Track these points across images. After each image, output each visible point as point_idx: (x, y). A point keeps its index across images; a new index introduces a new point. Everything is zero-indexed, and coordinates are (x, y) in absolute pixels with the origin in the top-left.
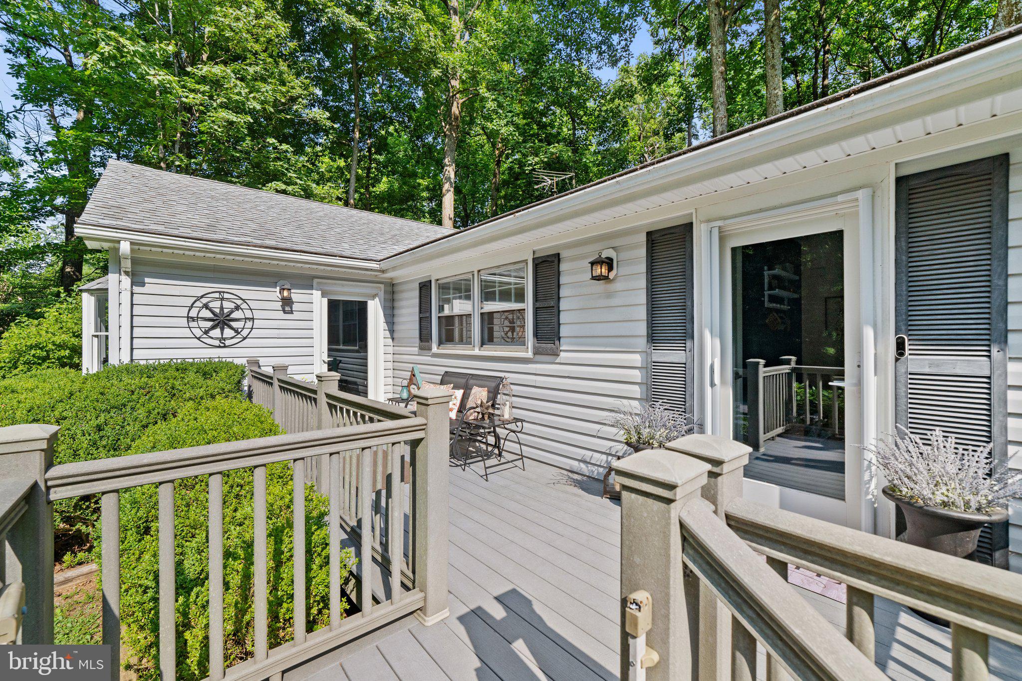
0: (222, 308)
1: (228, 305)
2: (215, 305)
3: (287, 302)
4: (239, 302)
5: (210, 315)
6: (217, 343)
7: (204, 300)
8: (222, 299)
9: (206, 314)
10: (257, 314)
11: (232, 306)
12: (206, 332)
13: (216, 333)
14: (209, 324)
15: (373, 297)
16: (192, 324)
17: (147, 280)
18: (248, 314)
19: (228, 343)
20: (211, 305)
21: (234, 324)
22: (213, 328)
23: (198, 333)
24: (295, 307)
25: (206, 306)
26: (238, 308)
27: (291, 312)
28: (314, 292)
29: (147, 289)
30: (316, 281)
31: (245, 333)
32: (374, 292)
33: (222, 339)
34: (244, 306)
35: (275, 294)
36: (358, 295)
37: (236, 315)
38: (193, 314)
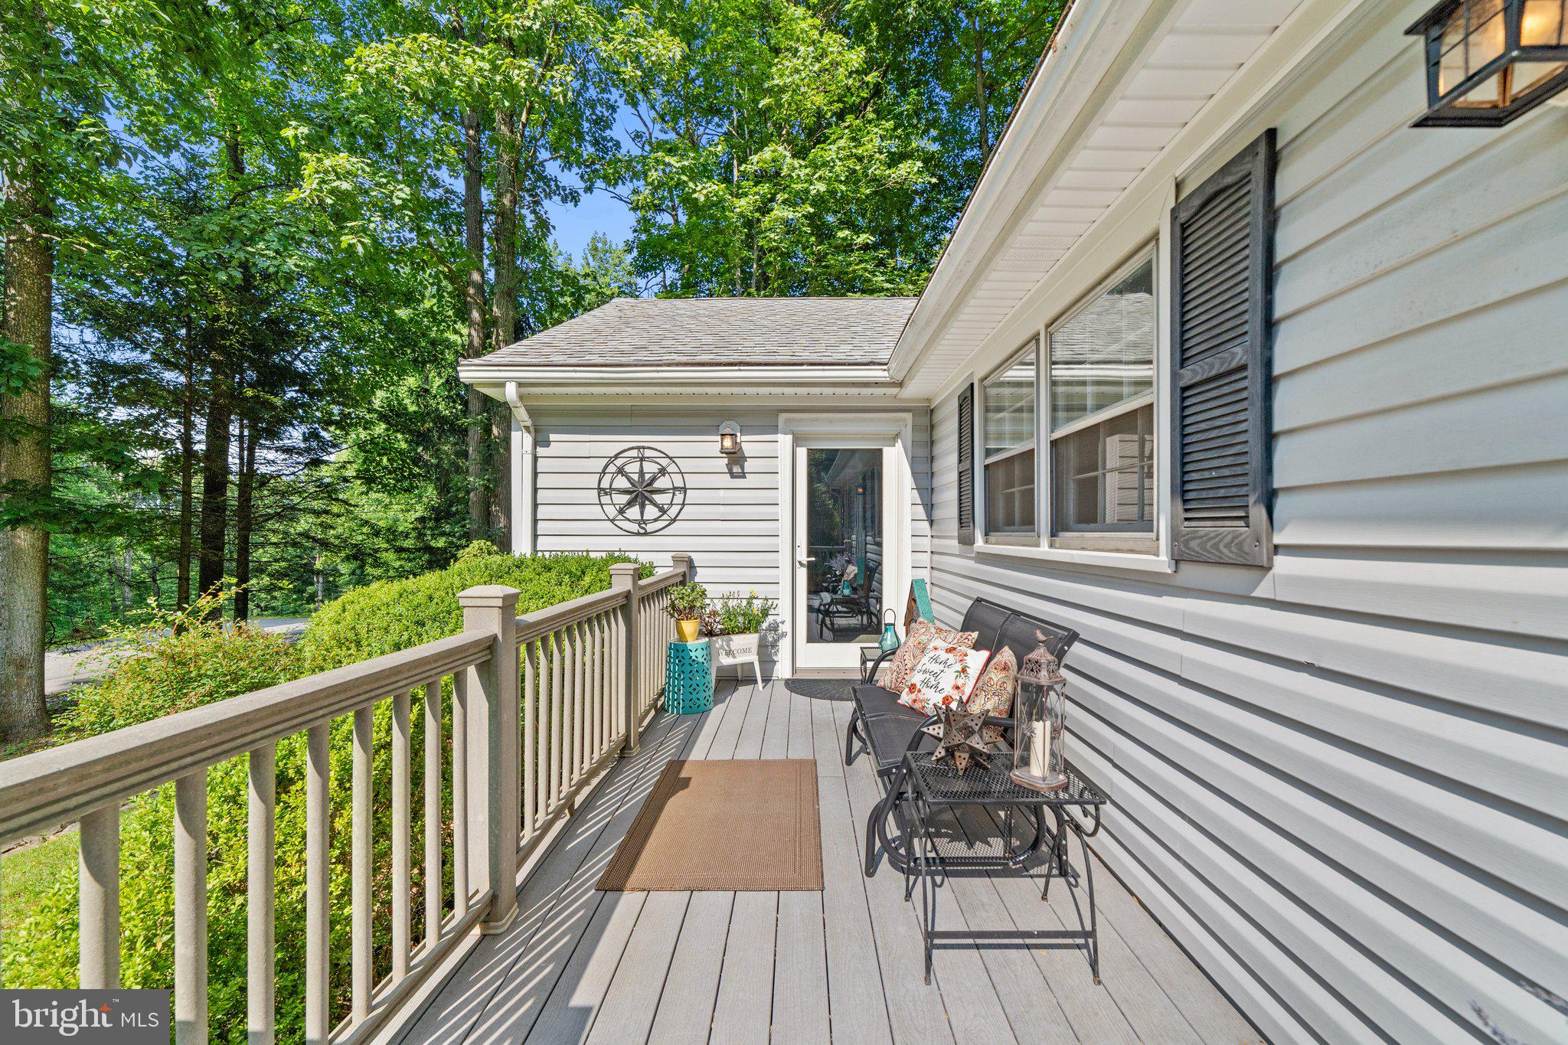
0: (642, 473)
1: (650, 468)
2: (633, 468)
3: (735, 458)
4: (664, 462)
5: (626, 485)
6: (635, 528)
7: (619, 462)
8: (642, 459)
9: (622, 483)
10: (691, 481)
11: (655, 468)
12: (621, 512)
13: (634, 512)
14: (624, 499)
15: (893, 440)
16: (605, 499)
17: (552, 437)
18: (679, 483)
19: (650, 527)
20: (627, 469)
21: (658, 498)
22: (630, 504)
23: (612, 512)
24: (749, 465)
25: (621, 471)
26: (663, 471)
27: (743, 475)
28: (780, 437)
29: (553, 449)
30: (782, 417)
31: (673, 512)
32: (892, 429)
33: (642, 522)
34: (672, 468)
36: (864, 437)
37: (662, 483)
38: (605, 484)
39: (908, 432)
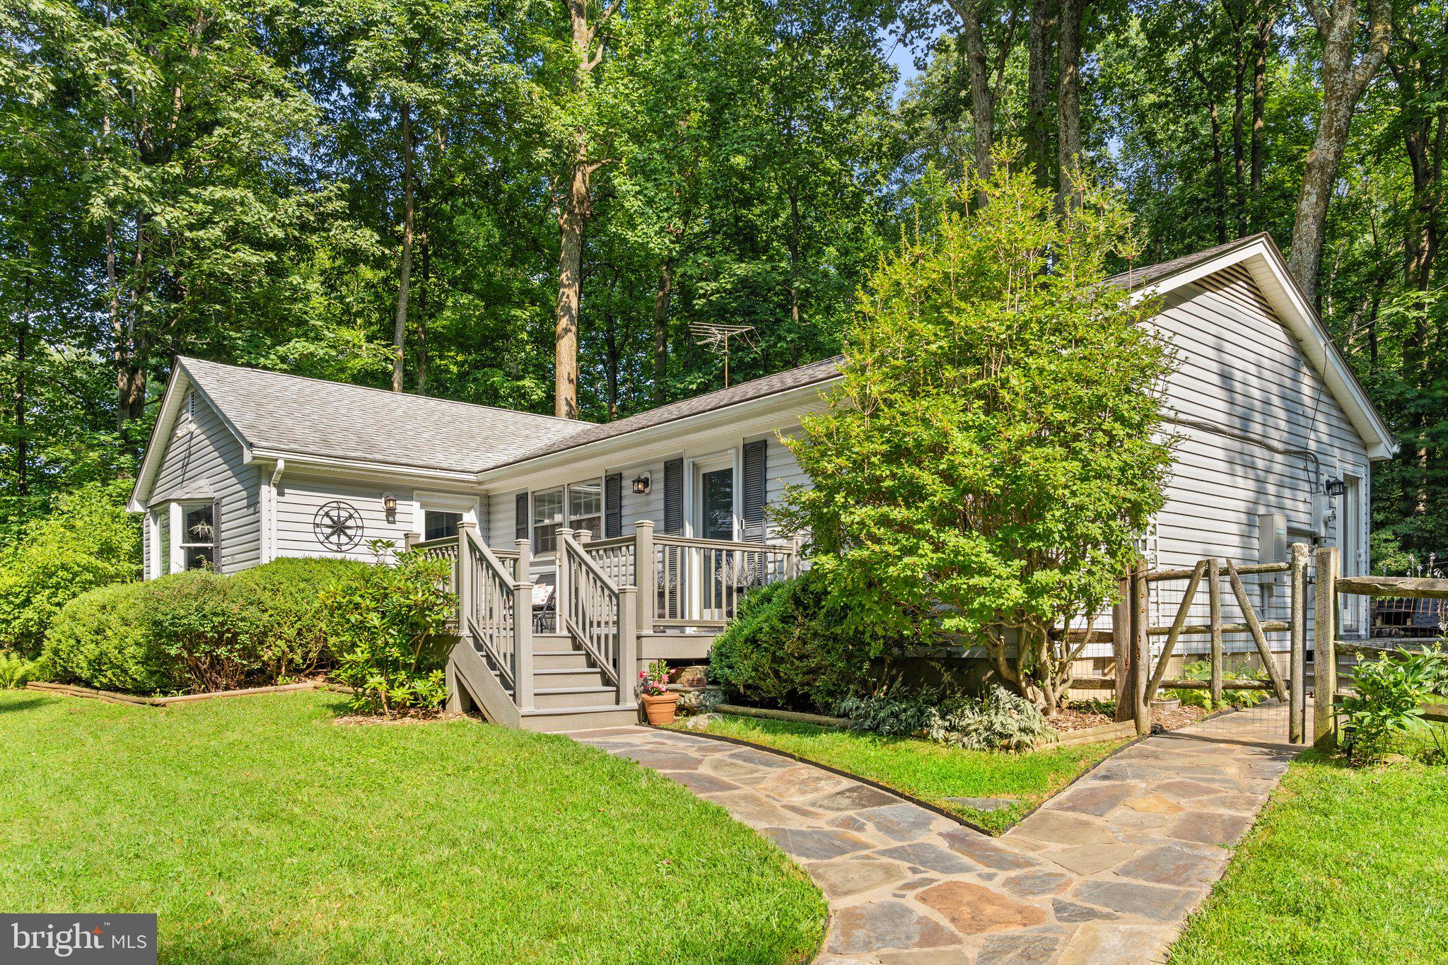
0: (339, 517)
1: (344, 514)
2: (334, 513)
3: (391, 513)
4: (352, 511)
5: (330, 523)
6: (335, 548)
7: (326, 509)
8: (339, 508)
9: (327, 521)
10: (366, 523)
11: (347, 515)
12: (327, 538)
13: (334, 539)
14: (329, 531)
15: (469, 509)
16: (318, 530)
17: (286, 491)
18: (360, 524)
19: (344, 548)
20: (331, 513)
21: (348, 531)
22: (332, 534)
23: (322, 538)
24: (398, 517)
25: (327, 514)
26: (351, 516)
27: (394, 522)
28: (414, 503)
29: (286, 498)
30: (415, 492)
31: (356, 540)
32: (468, 504)
33: (339, 545)
34: (356, 515)
35: (379, 504)
36: (453, 507)
37: (350, 523)
38: (318, 521)
39: (477, 506)
